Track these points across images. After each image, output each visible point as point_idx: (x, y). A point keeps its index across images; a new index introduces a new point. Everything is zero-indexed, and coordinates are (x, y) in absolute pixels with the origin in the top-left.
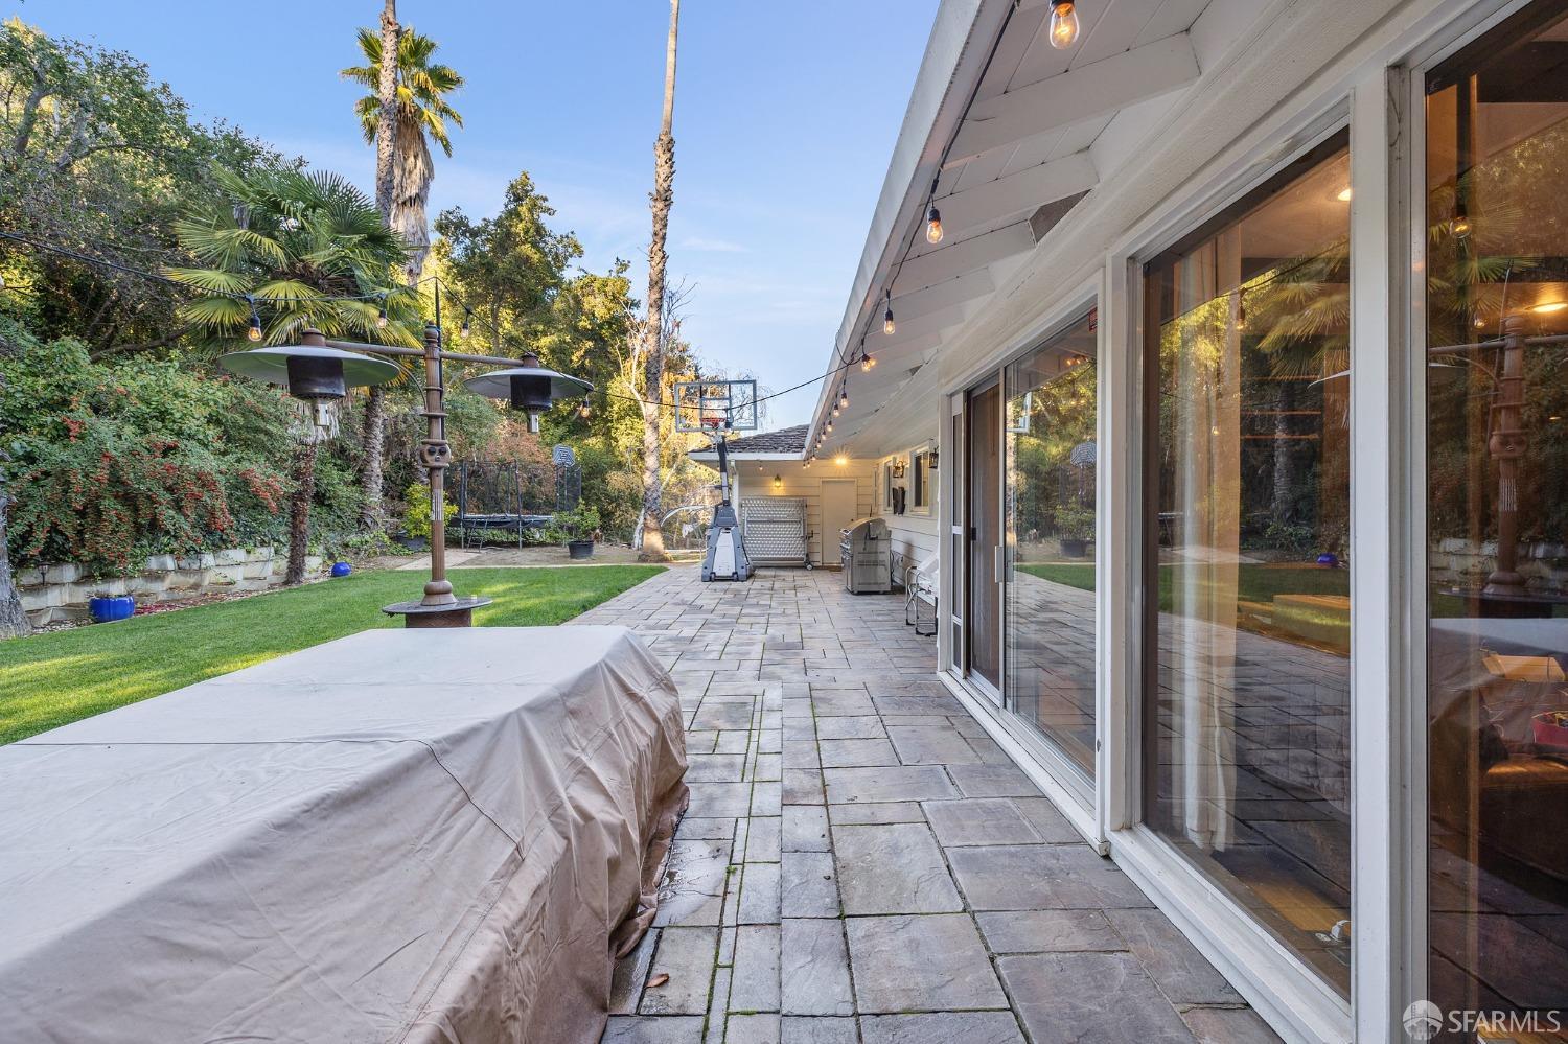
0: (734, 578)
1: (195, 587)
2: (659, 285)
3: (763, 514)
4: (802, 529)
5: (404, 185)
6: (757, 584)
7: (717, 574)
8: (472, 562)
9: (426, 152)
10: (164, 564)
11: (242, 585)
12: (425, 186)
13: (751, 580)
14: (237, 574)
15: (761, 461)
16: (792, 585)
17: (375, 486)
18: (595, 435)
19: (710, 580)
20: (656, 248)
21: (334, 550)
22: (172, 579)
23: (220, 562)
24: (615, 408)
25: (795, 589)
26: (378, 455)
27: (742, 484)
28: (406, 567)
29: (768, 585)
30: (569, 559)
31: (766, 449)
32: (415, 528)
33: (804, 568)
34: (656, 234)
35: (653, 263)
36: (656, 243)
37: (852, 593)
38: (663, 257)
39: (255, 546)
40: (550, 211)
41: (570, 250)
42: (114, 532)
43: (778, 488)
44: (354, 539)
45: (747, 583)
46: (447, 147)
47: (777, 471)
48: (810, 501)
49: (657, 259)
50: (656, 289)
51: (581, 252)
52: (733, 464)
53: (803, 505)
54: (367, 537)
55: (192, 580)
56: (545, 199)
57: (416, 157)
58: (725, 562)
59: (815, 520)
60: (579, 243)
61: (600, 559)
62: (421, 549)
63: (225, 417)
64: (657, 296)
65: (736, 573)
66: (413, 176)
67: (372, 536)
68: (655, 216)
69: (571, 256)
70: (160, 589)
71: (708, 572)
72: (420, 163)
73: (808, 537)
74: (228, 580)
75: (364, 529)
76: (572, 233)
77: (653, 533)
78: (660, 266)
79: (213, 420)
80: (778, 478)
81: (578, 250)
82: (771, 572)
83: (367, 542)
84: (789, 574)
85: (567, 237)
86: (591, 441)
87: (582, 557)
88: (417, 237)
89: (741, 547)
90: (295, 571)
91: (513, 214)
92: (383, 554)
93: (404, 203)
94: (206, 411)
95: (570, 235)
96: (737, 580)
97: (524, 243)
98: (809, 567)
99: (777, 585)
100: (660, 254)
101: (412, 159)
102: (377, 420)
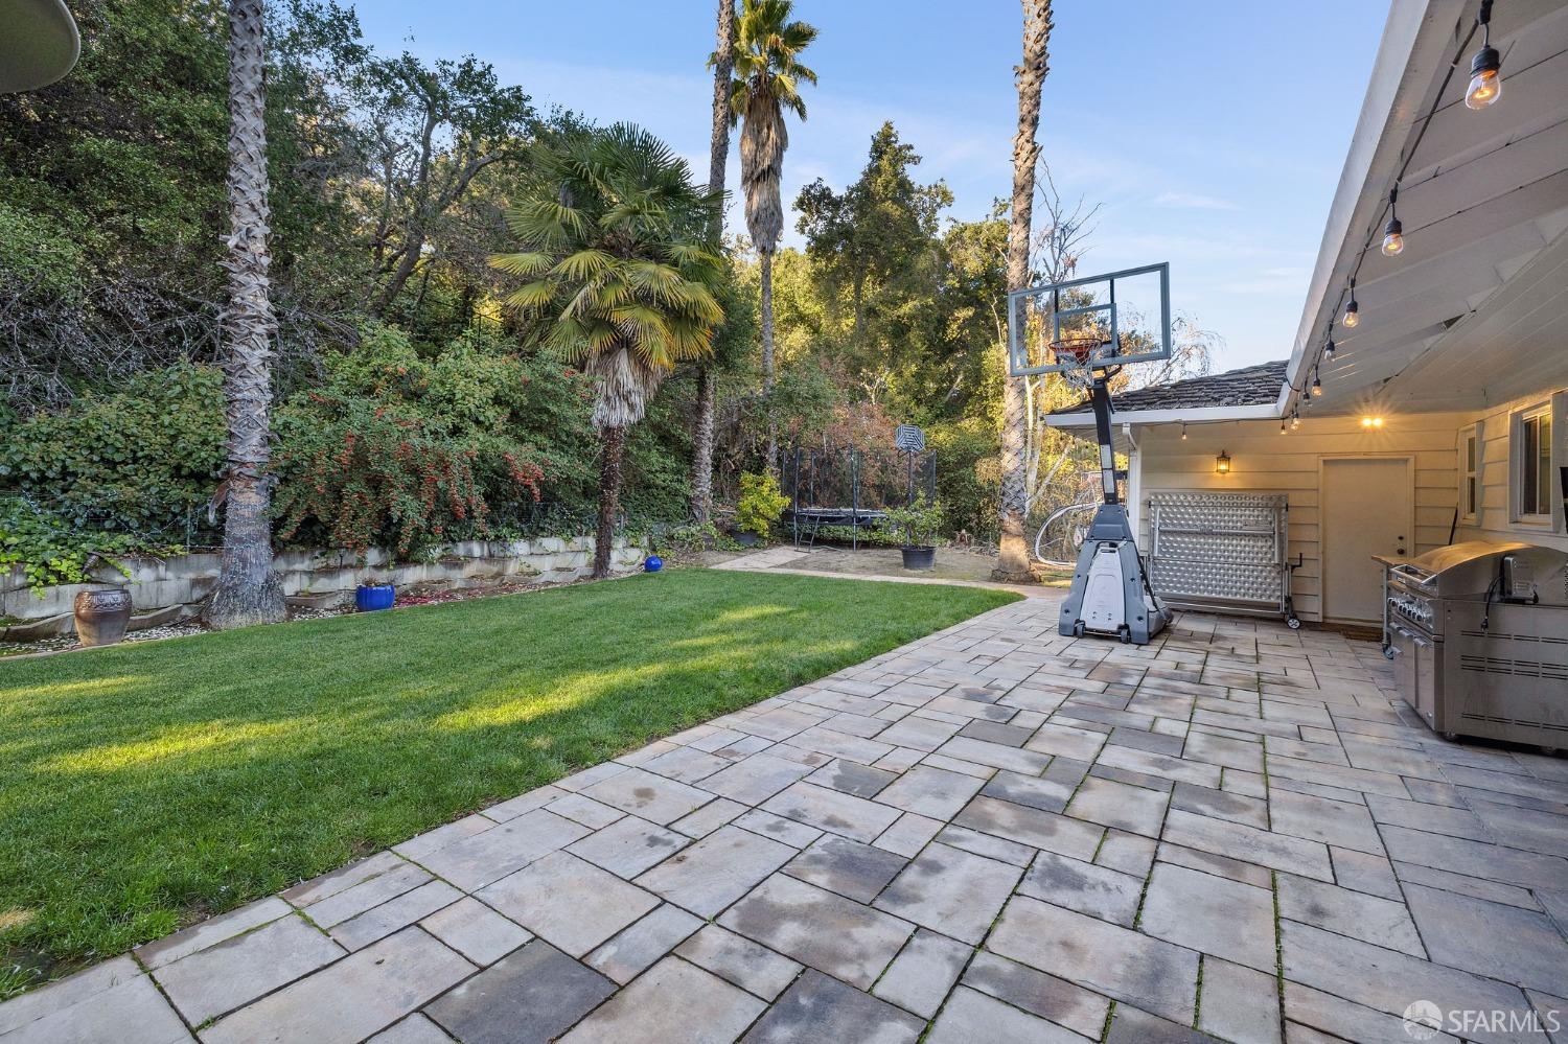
0: (1123, 635)
1: (499, 575)
2: (1027, 191)
3: (1192, 518)
4: (1276, 549)
5: (758, 159)
6: (1165, 658)
7: (1087, 626)
8: (794, 564)
9: (780, 122)
10: (470, 550)
11: (549, 576)
12: (778, 157)
13: (1158, 643)
14: (546, 565)
15: (1185, 424)
16: (1251, 671)
17: (703, 475)
18: (968, 416)
19: (1075, 634)
20: (1023, 139)
21: (657, 543)
22: (471, 569)
23: (534, 550)
24: (991, 381)
25: (1258, 685)
26: (707, 441)
27: (1147, 469)
28: (723, 567)
29: (1192, 662)
30: (901, 569)
31: (1196, 402)
32: (745, 521)
33: (1280, 621)
34: (1022, 121)
35: (1019, 163)
36: (1022, 133)
37: (1442, 736)
38: (1034, 149)
39: (573, 535)
40: (916, 160)
41: (939, 200)
42: (355, 517)
43: (1224, 475)
44: (680, 531)
45: (1149, 651)
46: (802, 112)
47: (1224, 443)
48: (1294, 499)
49: (1024, 155)
50: (1023, 197)
51: (951, 199)
52: (1126, 430)
53: (1278, 504)
54: (693, 530)
55: (495, 569)
56: (911, 147)
57: (769, 128)
58: (1105, 604)
59: (1309, 534)
60: (949, 189)
61: (942, 571)
62: (752, 545)
63: (512, 397)
64: (1024, 205)
65: (1126, 627)
66: (767, 148)
67: (699, 528)
68: (1022, 95)
69: (939, 206)
70: (459, 578)
71: (1070, 619)
72: (773, 134)
73: (1290, 567)
74: (532, 569)
75: (692, 521)
76: (942, 180)
77: (1015, 541)
78: (1029, 163)
79: (497, 400)
80: (1224, 457)
81: (947, 198)
82: (1204, 627)
83: (693, 535)
84: (1242, 636)
85: (936, 186)
86: (966, 423)
87: (918, 567)
88: (769, 212)
89: (1142, 575)
90: (601, 563)
91: (873, 172)
92: (709, 548)
93: (758, 179)
94: (490, 392)
95: (939, 183)
96: (1128, 641)
97: (883, 201)
98: (1294, 623)
99: (1216, 666)
100: (1029, 147)
101: (766, 130)
102: (707, 403)
